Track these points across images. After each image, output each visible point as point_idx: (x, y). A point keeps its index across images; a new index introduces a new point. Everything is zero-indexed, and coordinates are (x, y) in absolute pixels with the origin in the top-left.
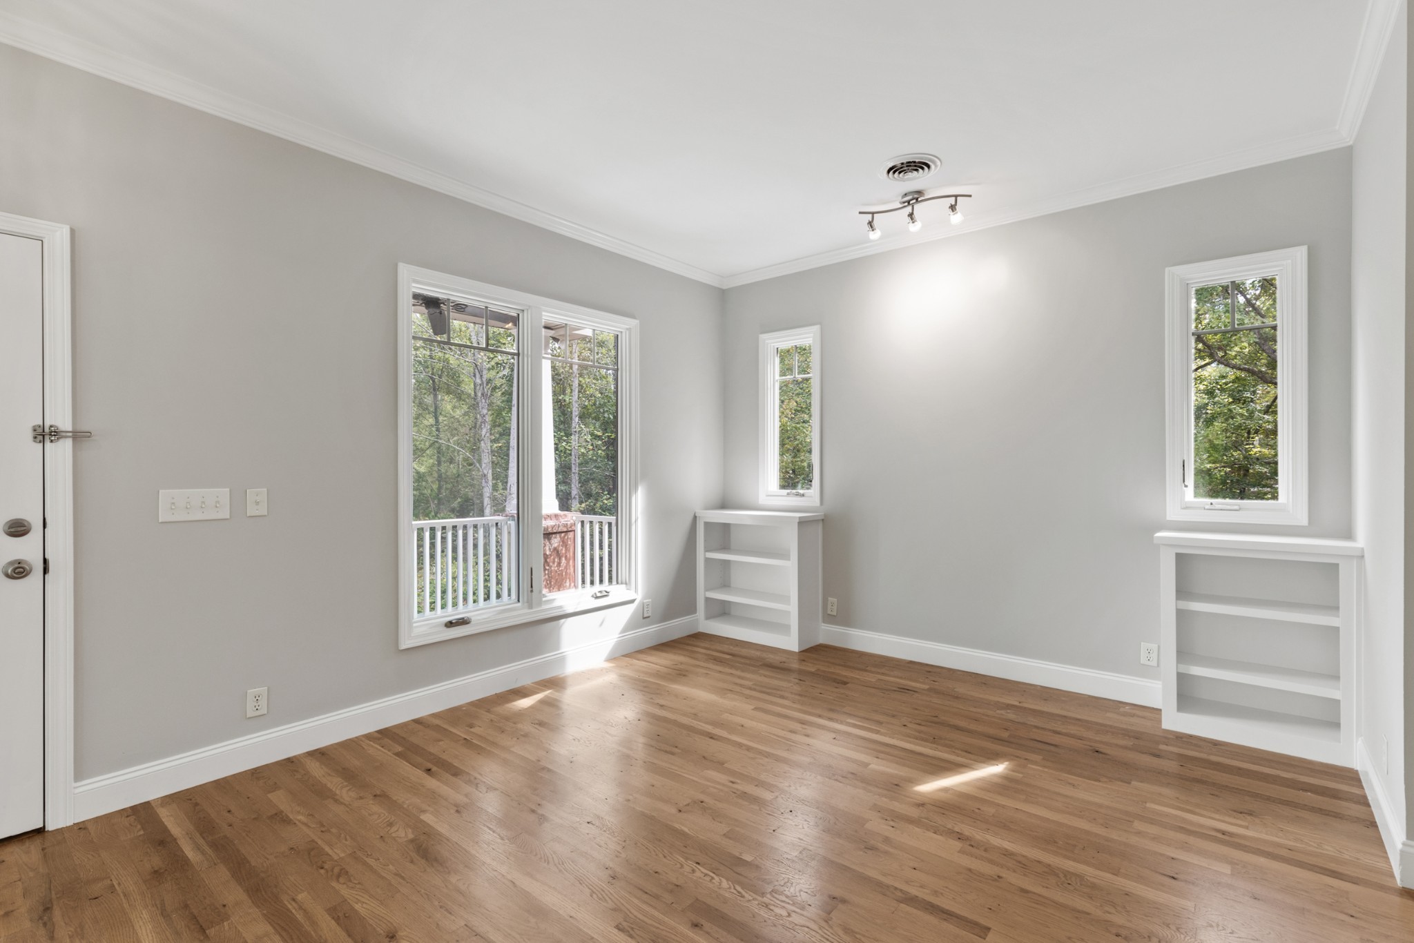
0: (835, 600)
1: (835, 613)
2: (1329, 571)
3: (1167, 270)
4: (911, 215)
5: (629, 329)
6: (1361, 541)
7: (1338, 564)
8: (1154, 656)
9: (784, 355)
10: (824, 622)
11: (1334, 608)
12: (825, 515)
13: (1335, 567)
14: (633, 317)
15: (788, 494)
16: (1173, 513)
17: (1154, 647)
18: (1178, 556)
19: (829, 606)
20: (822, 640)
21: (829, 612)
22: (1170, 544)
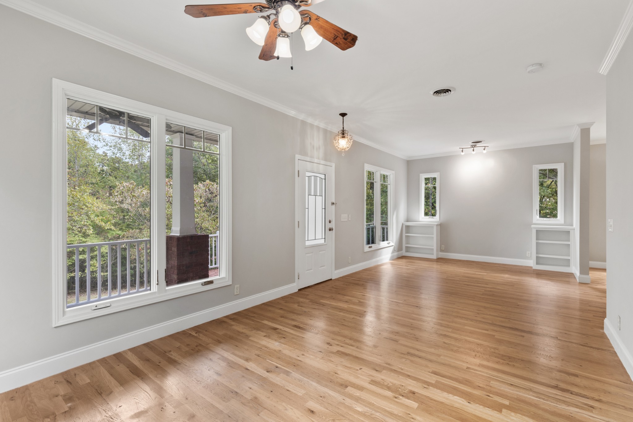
0: (444, 246)
1: (443, 249)
2: (568, 232)
3: (533, 165)
4: (473, 150)
5: (393, 174)
6: (574, 226)
7: (569, 231)
8: (530, 254)
9: (426, 179)
10: (440, 252)
11: (569, 241)
12: (441, 223)
13: (569, 232)
14: (393, 170)
15: (429, 218)
16: (534, 221)
17: (530, 252)
18: (536, 230)
19: (442, 248)
20: (440, 257)
21: (442, 249)
22: (535, 228)
